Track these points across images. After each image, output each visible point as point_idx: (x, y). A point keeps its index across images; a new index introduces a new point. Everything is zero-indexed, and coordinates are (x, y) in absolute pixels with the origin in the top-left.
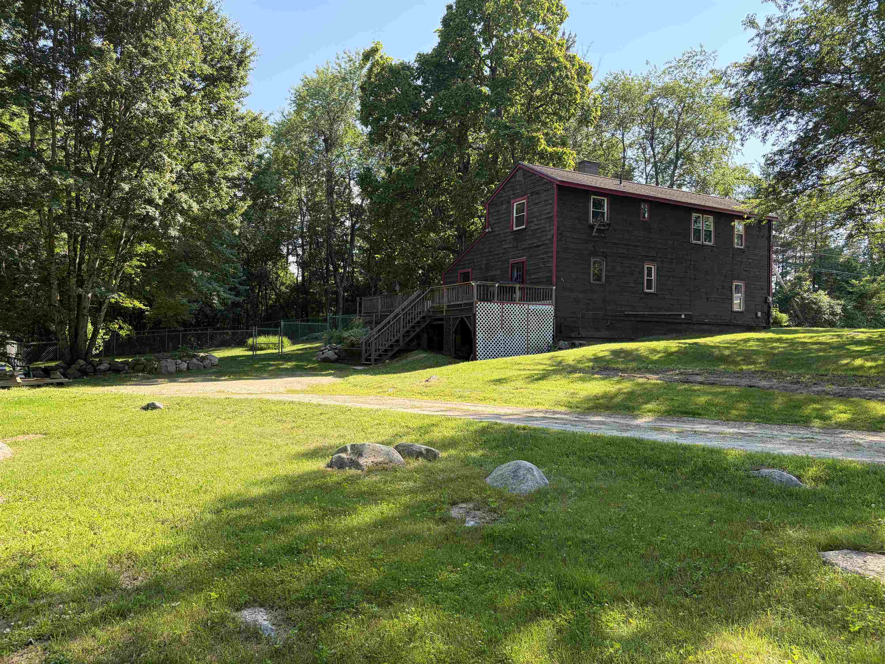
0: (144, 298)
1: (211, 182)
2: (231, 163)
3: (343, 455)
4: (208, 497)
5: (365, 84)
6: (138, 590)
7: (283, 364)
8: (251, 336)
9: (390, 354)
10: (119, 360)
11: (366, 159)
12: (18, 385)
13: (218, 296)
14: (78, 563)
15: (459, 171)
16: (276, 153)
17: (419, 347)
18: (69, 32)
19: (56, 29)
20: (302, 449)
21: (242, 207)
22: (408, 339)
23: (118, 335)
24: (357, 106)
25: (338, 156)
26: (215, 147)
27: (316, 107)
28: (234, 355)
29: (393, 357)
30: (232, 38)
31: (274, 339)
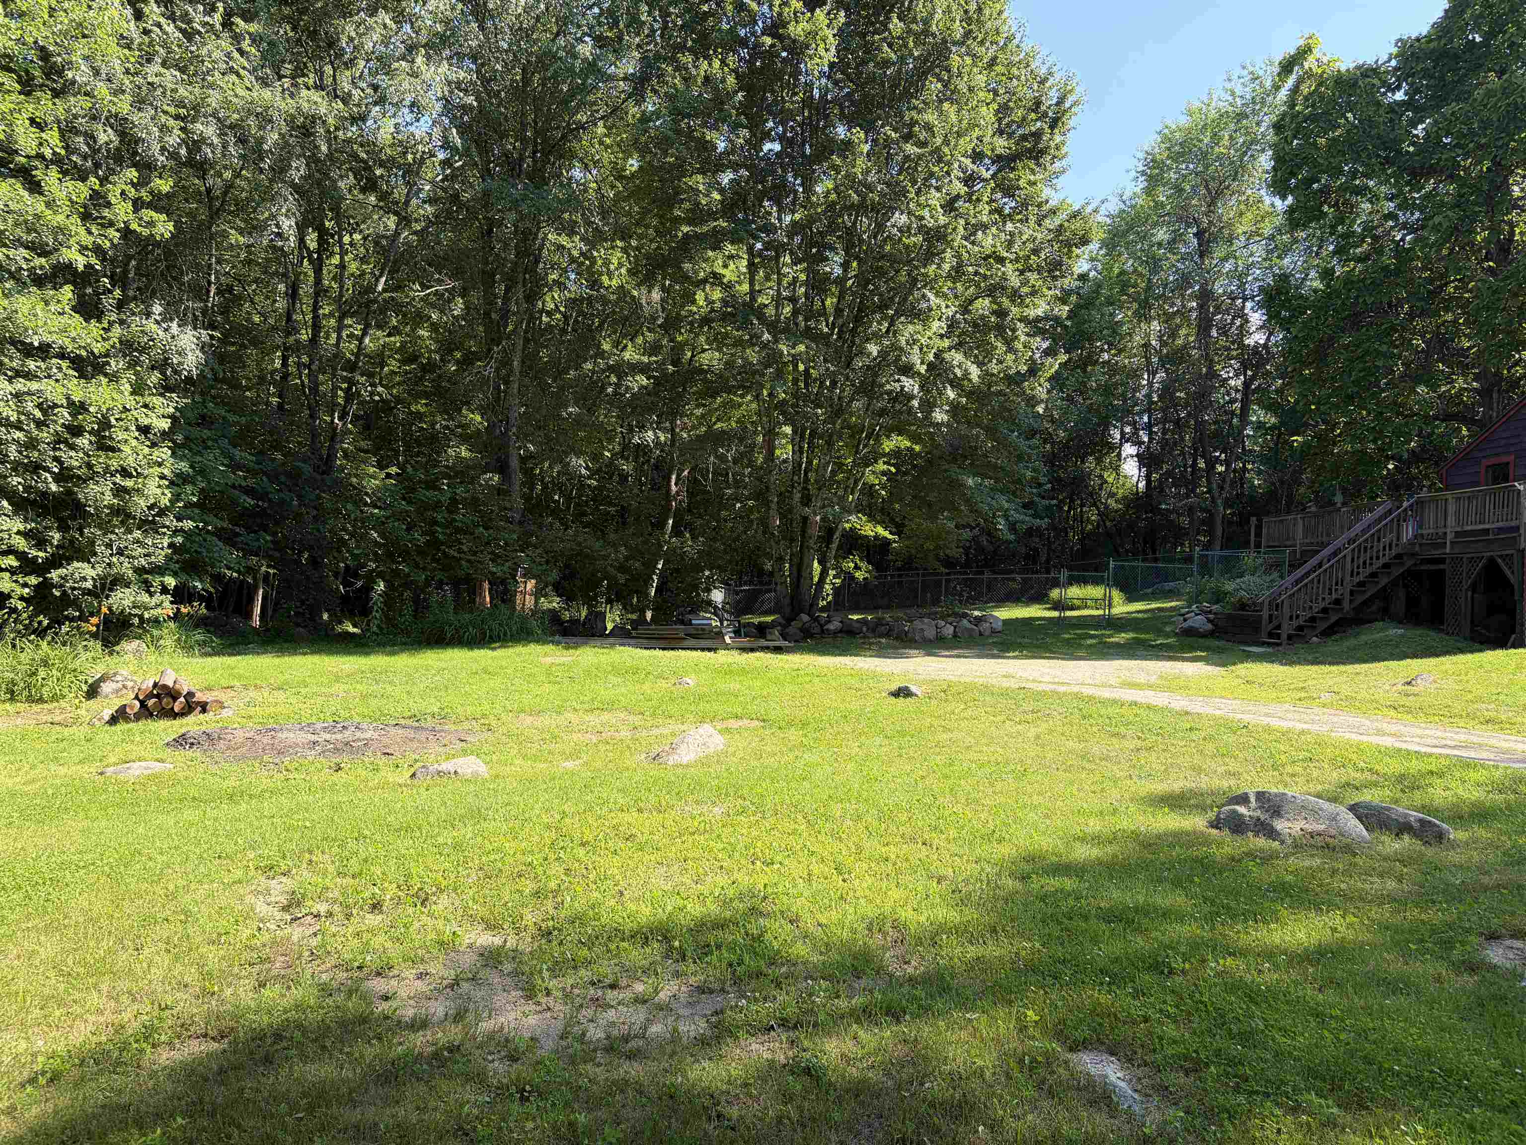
0: (892, 520)
1: (1000, 329)
2: (1034, 293)
3: (1242, 810)
4: (1006, 851)
5: (1282, 119)
6: (912, 980)
7: (1110, 636)
8: (1056, 584)
9: (1322, 626)
10: (855, 617)
11: (1279, 257)
12: (727, 647)
13: (1006, 517)
14: (825, 921)
15: (1487, 259)
16: (1108, 268)
17: (1386, 614)
18: (801, 125)
19: (783, 123)
20: (1160, 788)
21: (1051, 366)
22: (1360, 599)
23: (852, 578)
24: (1265, 161)
25: (1225, 259)
26: (1009, 269)
27: (1185, 176)
28: (1027, 615)
29: (1329, 632)
30: (1043, 82)
31: (1095, 592)
